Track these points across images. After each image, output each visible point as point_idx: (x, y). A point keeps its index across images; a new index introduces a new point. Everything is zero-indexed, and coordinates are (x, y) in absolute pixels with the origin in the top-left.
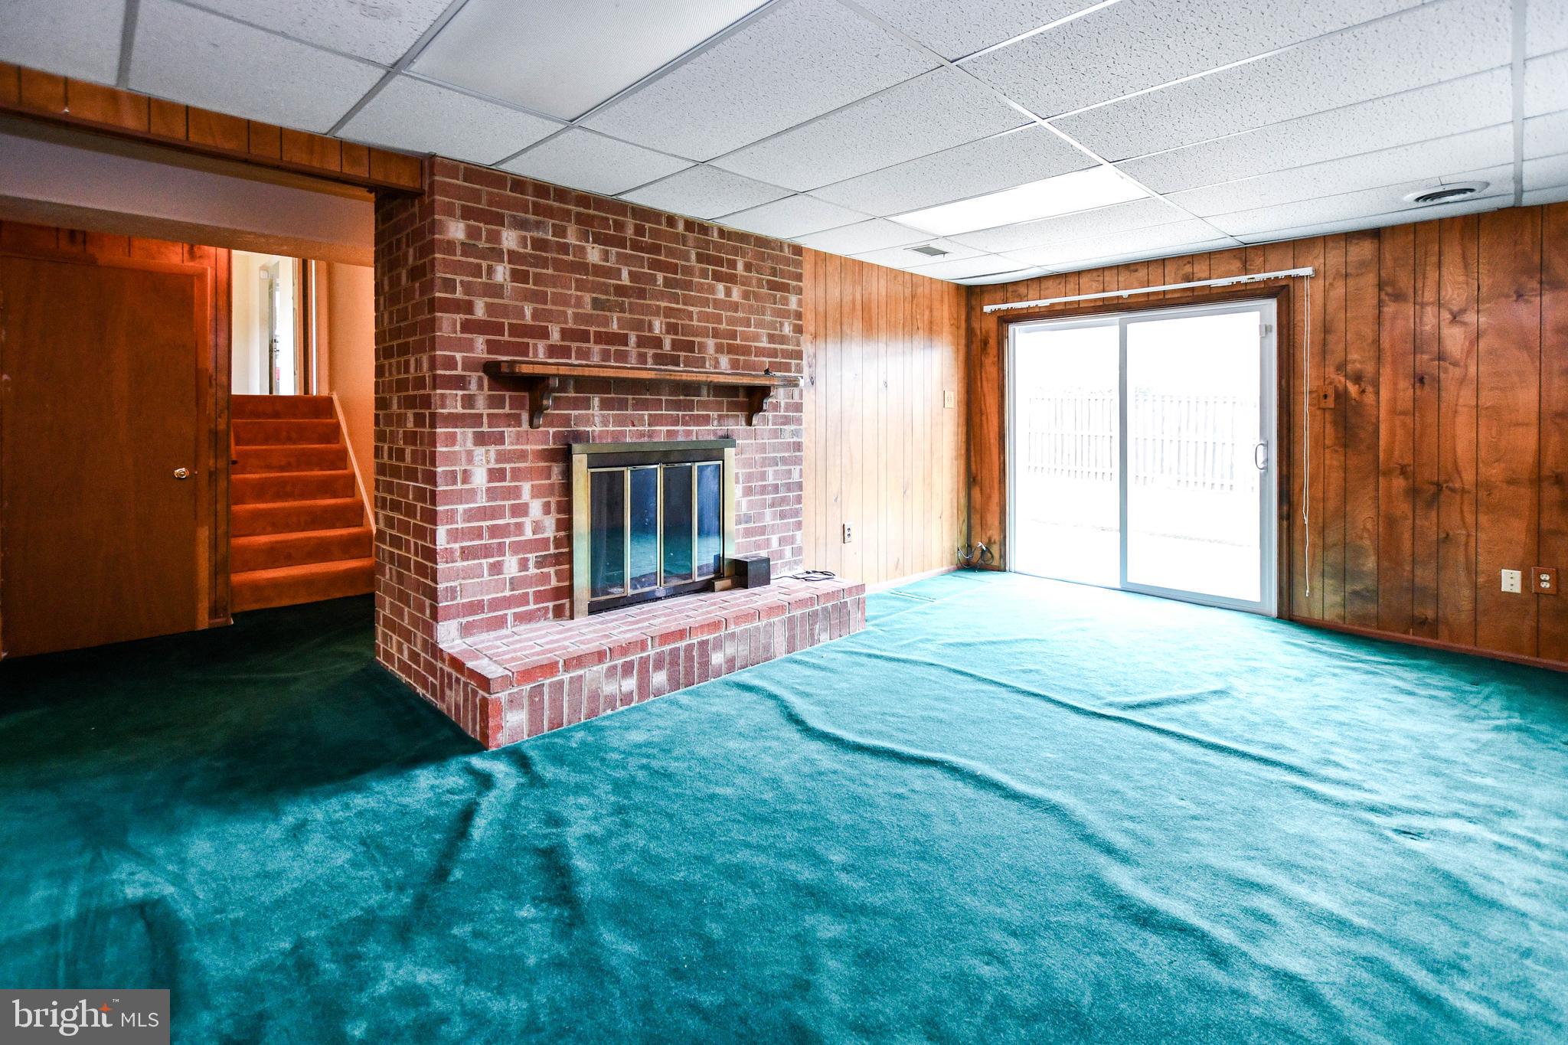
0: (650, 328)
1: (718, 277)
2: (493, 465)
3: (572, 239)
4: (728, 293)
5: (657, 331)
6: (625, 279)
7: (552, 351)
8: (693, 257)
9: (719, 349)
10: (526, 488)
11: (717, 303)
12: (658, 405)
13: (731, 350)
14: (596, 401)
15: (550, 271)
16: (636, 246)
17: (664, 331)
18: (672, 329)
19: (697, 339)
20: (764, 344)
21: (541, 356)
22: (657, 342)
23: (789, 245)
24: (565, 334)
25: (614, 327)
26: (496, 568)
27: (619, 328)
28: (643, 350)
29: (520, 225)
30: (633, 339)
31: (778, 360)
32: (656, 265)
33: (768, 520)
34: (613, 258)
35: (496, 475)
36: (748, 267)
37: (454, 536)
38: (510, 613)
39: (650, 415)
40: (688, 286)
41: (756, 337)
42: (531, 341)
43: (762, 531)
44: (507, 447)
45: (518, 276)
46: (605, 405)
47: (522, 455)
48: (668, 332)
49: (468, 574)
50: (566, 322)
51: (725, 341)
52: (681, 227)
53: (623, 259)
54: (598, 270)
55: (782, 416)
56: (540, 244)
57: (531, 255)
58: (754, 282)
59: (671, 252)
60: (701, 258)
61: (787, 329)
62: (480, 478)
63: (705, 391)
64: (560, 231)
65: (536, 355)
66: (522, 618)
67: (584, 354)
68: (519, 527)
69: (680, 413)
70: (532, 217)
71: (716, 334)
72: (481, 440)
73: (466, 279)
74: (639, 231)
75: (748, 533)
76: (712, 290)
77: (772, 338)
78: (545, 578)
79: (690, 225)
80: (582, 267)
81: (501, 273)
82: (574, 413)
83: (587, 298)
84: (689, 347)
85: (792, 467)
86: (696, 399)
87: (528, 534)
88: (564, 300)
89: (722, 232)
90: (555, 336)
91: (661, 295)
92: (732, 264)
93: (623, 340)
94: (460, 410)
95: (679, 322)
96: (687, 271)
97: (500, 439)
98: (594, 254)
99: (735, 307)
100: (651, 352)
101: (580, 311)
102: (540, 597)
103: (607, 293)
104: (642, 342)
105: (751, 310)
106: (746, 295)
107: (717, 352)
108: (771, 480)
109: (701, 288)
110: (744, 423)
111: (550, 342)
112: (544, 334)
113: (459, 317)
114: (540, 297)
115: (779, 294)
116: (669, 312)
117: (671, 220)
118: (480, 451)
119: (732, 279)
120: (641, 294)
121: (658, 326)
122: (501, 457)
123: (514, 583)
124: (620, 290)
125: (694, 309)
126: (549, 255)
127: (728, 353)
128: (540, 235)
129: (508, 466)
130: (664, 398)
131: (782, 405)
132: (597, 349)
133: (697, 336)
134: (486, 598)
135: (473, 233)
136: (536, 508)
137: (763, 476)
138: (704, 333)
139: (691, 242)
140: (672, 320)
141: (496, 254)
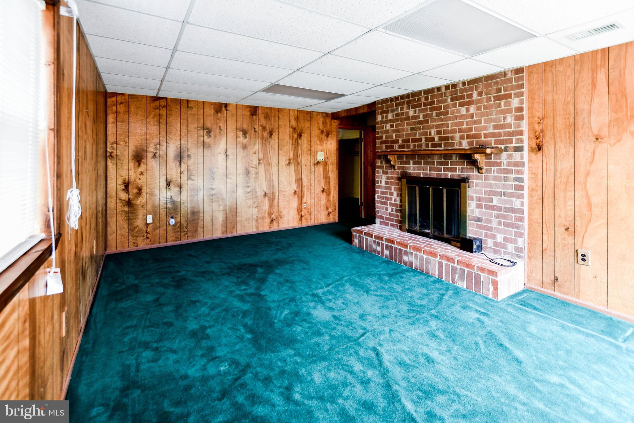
0: (430, 134)
1: (461, 105)
2: (386, 180)
3: (405, 111)
4: (468, 110)
5: (433, 135)
6: (421, 118)
7: (400, 147)
8: (449, 100)
9: (462, 138)
10: (393, 187)
11: (462, 116)
12: (433, 163)
13: (468, 137)
14: (411, 162)
15: (399, 122)
16: (425, 105)
17: (435, 134)
18: (439, 133)
19: (450, 135)
20: (491, 130)
21: (397, 149)
22: (433, 139)
23: (511, 71)
24: (403, 141)
25: (417, 136)
26: (386, 209)
27: (419, 136)
28: (427, 143)
29: (393, 111)
30: (423, 139)
31: (502, 138)
32: (433, 109)
33: (494, 224)
34: (417, 112)
35: (386, 183)
36: (480, 94)
37: (379, 197)
38: (390, 222)
39: (430, 167)
40: (447, 113)
41: (485, 128)
42: (395, 145)
43: (490, 229)
44: (389, 175)
45: (392, 126)
46: (415, 163)
47: (392, 178)
48: (437, 134)
49: (381, 208)
50: (403, 137)
51: (465, 134)
52: (443, 90)
53: (421, 111)
54: (414, 117)
55: (504, 169)
56: (397, 115)
57: (395, 119)
58: (484, 100)
59: (439, 102)
60: (452, 100)
61: (510, 119)
62: (383, 183)
63: (454, 157)
64: (402, 109)
65: (396, 149)
66: (393, 225)
67: (408, 147)
68: (391, 199)
69: (443, 167)
70: (395, 108)
71: (460, 131)
72: (384, 173)
73: (381, 130)
74: (426, 98)
75: (479, 227)
76: (459, 111)
77: (496, 127)
78: (397, 216)
79: (447, 87)
80: (408, 118)
81: (388, 126)
82: (405, 166)
83: (409, 128)
84: (447, 139)
85: (514, 200)
86: (450, 161)
87: (393, 201)
88: (403, 130)
89: (464, 83)
90: (400, 141)
91: (435, 120)
92: (470, 96)
93: (420, 140)
94: (380, 165)
95: (442, 129)
96: (447, 107)
97: (387, 173)
98: (411, 113)
99: (472, 116)
100: (430, 143)
101: (408, 132)
102: (396, 221)
103: (415, 125)
104: (427, 140)
105: (483, 115)
106: (479, 109)
107: (460, 139)
108: (495, 203)
109: (453, 112)
110: (477, 172)
111: (399, 144)
112: (397, 142)
113: (380, 141)
114: (396, 131)
115: (502, 102)
116: (438, 126)
117: (439, 89)
118: (384, 176)
119: (470, 103)
120: (427, 122)
121: (433, 134)
122: (388, 178)
123: (390, 214)
124: (420, 123)
125: (449, 123)
126: (399, 118)
127: (467, 139)
128: (396, 112)
129: (389, 181)
130: (435, 160)
131: (505, 163)
132: (412, 144)
133: (450, 133)
134: (385, 216)
135: (383, 118)
136: (395, 194)
137: (491, 200)
138: (454, 131)
139: (448, 95)
140: (439, 129)
141: (387, 122)
